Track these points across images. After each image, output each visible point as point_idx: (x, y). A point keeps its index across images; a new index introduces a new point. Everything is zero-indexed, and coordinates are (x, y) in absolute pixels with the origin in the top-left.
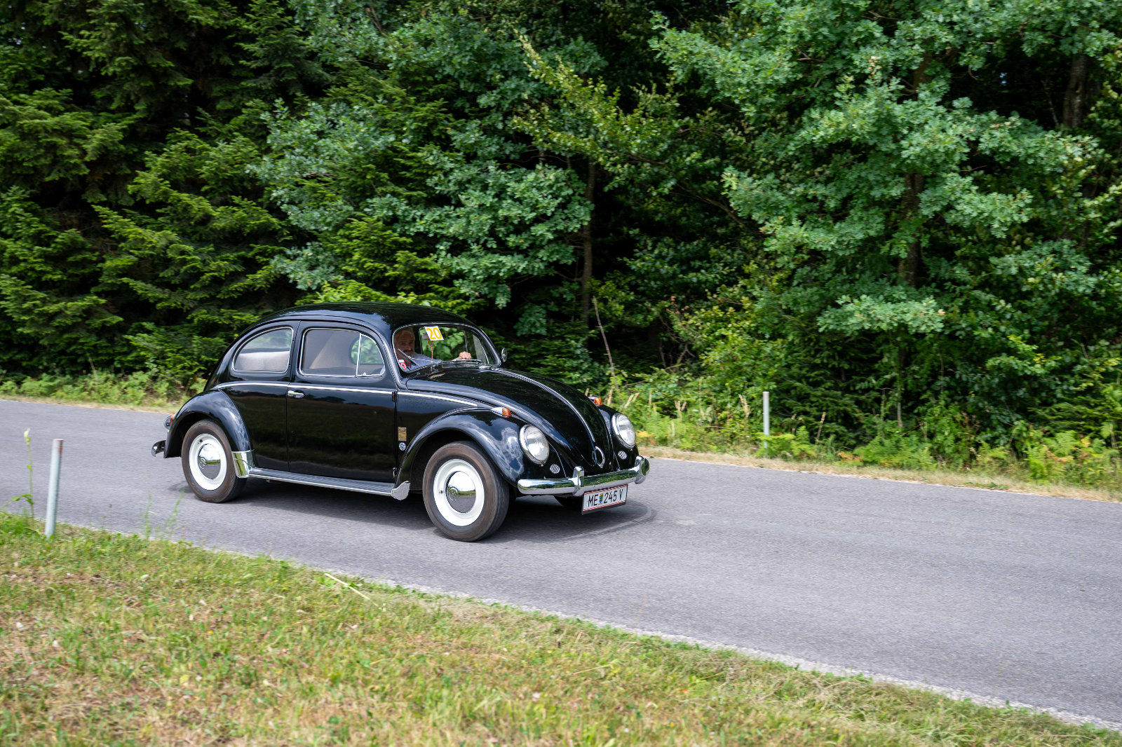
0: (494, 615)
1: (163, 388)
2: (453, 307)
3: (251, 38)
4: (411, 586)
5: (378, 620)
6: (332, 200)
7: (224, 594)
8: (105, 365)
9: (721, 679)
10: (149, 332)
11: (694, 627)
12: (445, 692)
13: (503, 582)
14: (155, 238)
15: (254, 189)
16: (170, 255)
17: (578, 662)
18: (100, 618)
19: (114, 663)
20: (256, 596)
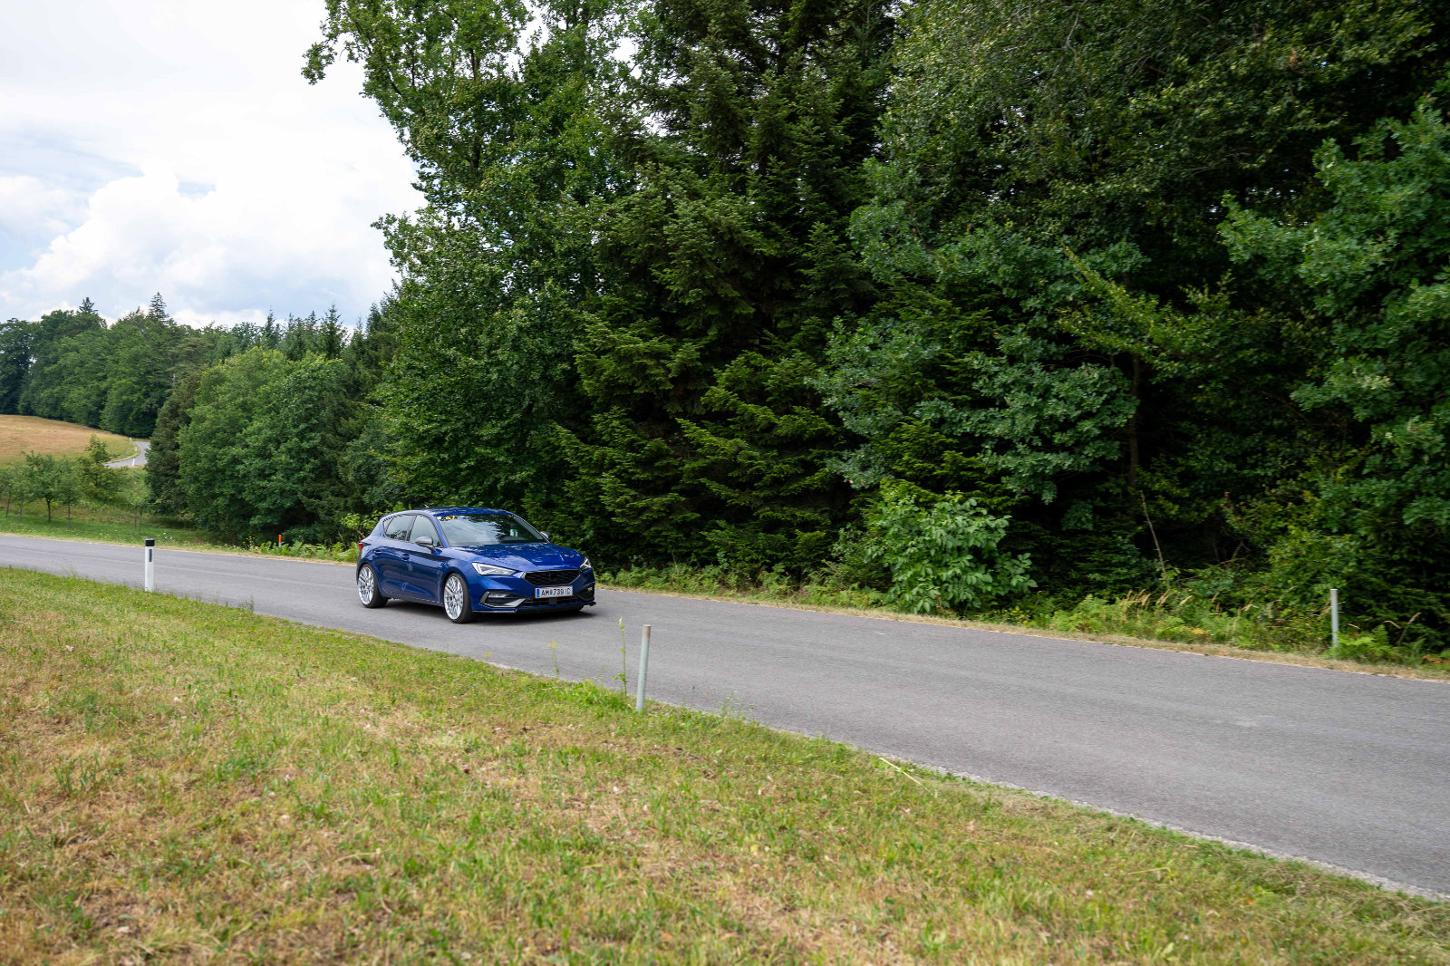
0: (1045, 808)
1: (732, 579)
2: (999, 504)
3: (810, 265)
4: (961, 774)
5: (930, 805)
6: (884, 406)
7: (789, 772)
8: (683, 558)
9: (1291, 892)
10: (722, 529)
11: (1259, 834)
12: (997, 882)
13: (1053, 775)
14: (727, 445)
15: (812, 398)
16: (740, 459)
17: (1132, 861)
18: (682, 786)
19: (693, 828)
20: (817, 776)
